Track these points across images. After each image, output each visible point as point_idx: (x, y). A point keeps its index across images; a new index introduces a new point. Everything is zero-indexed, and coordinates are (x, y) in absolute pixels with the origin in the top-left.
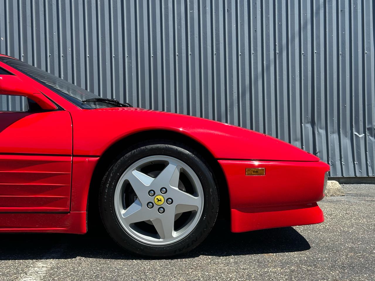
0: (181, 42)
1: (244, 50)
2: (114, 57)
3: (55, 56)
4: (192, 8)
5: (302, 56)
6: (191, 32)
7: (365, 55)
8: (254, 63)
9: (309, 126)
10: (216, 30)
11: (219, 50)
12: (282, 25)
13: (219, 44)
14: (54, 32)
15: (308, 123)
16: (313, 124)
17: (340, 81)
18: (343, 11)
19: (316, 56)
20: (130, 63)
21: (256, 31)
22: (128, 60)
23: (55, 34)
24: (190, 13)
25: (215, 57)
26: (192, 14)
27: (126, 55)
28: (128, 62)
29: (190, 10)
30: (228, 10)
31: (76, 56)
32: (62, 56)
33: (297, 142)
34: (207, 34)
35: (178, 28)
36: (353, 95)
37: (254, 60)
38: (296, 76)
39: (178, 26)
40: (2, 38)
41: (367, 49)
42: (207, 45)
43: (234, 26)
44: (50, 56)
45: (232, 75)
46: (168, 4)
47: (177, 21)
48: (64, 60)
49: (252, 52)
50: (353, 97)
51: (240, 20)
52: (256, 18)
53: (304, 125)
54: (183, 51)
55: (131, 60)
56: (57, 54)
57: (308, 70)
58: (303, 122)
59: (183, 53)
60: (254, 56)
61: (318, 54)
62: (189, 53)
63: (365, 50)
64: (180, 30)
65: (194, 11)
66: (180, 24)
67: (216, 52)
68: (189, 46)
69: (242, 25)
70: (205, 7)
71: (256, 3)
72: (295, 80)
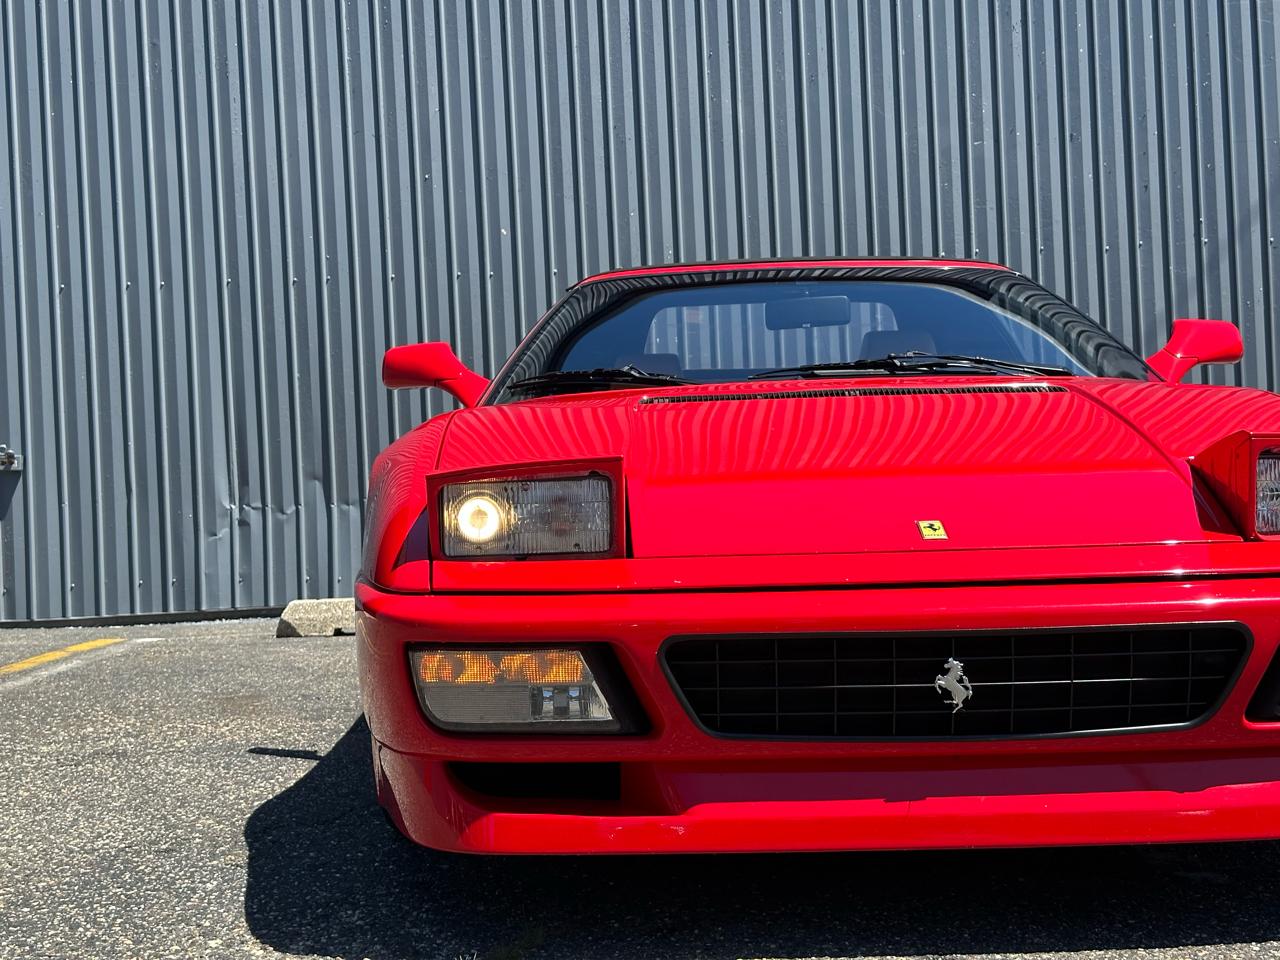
0: (953, 223)
1: (1117, 237)
4: (979, 136)
5: (1270, 248)
6: (977, 195)
8: (1143, 269)
11: (1051, 242)
12: (1214, 170)
13: (1052, 223)
14: (631, 208)
21: (1146, 187)
23: (634, 214)
24: (974, 147)
25: (1040, 257)
26: (979, 151)
29: (975, 139)
30: (1071, 136)
34: (1018, 199)
35: (943, 188)
37: (1143, 261)
38: (1257, 299)
39: (942, 182)
40: (503, 231)
42: (1018, 230)
43: (1088, 177)
45: (1088, 304)
46: (916, 128)
47: (941, 170)
49: (1138, 242)
51: (1104, 161)
52: (1146, 153)
54: (956, 245)
60: (1143, 251)
62: (975, 249)
64: (948, 193)
65: (983, 141)
66: (948, 178)
67: (1044, 244)
68: (973, 232)
69: (1111, 173)
70: (1012, 132)
71: (1145, 116)
72: (1253, 311)
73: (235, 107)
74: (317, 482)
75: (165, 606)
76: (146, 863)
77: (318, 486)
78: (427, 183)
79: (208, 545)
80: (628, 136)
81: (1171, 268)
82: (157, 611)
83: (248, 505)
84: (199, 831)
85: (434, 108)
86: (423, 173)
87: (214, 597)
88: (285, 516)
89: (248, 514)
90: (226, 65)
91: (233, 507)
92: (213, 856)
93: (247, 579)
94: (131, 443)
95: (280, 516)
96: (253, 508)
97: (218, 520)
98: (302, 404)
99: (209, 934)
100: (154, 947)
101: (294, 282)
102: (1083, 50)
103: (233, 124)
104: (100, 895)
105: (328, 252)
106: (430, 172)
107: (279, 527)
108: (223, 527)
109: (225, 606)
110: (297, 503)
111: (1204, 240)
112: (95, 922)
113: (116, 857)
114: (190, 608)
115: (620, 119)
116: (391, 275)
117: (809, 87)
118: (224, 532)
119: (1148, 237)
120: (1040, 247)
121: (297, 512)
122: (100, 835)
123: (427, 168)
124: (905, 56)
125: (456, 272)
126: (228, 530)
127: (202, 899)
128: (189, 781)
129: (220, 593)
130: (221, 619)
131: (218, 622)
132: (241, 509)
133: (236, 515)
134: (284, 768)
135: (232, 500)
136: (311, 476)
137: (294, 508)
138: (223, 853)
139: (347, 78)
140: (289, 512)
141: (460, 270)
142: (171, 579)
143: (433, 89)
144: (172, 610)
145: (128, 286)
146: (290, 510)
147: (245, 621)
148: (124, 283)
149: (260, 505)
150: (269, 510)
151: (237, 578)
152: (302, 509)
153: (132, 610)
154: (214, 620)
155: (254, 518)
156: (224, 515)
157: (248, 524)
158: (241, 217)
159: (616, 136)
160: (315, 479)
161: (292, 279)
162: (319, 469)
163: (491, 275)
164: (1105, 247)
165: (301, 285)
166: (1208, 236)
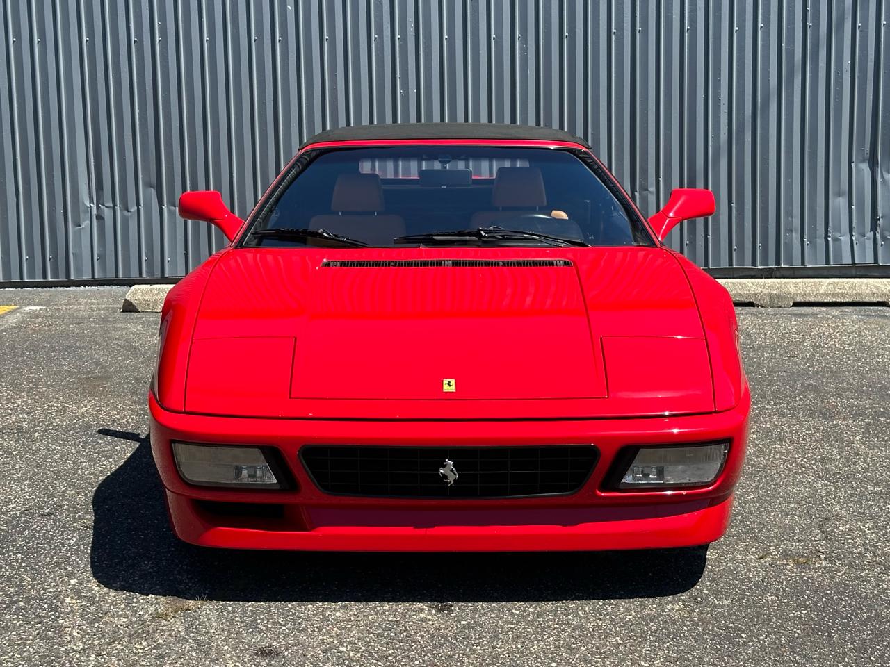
0: (623, 8)
1: (745, 21)
2: (494, 38)
3: (385, 38)
5: (858, 31)
8: (763, 46)
9: (865, 167)
11: (696, 23)
15: (863, 161)
16: (873, 164)
19: (886, 32)
20: (524, 49)
22: (521, 44)
25: (687, 35)
27: (518, 34)
28: (521, 48)
31: (425, 37)
32: (399, 38)
33: (841, 198)
37: (763, 40)
38: (845, 71)
40: (289, 6)
42: (672, 13)
44: (375, 38)
45: (720, 70)
48: (400, 46)
49: (760, 25)
53: (856, 166)
54: (625, 25)
55: (526, 44)
56: (389, 34)
57: (869, 60)
58: (854, 160)
59: (625, 28)
60: (763, 32)
62: (639, 28)
67: (690, 25)
68: (638, 15)
72: (842, 79)
74: (152, 190)
75: (45, 276)
76: (37, 523)
77: (153, 192)
79: (75, 233)
81: (783, 45)
82: (39, 279)
83: (103, 205)
84: (66, 500)
87: (79, 270)
88: (129, 213)
89: (102, 210)
91: (92, 205)
92: (75, 520)
93: (102, 257)
94: (18, 157)
95: (126, 213)
96: (106, 207)
97: (82, 215)
98: (141, 132)
99: (71, 575)
100: (42, 583)
101: (135, 41)
104: (13, 546)
105: (159, 20)
107: (125, 221)
108: (86, 220)
109: (87, 277)
110: (138, 204)
111: (809, 24)
112: (11, 566)
113: (20, 517)
114: (62, 278)
116: (206, 38)
118: (85, 224)
119: (767, 21)
120: (687, 27)
121: (138, 210)
122: (10, 501)
125: (254, 37)
126: (88, 222)
127: (67, 551)
128: (61, 457)
129: (84, 268)
130: (85, 286)
131: (82, 288)
132: (98, 208)
133: (94, 211)
134: (118, 448)
135: (91, 200)
136: (148, 185)
137: (136, 208)
138: (80, 518)
140: (132, 210)
141: (257, 35)
142: (48, 256)
144: (49, 279)
145: (14, 41)
146: (133, 209)
147: (101, 288)
148: (11, 39)
149: (112, 205)
150: (118, 209)
151: (96, 257)
152: (142, 208)
153: (22, 277)
154: (79, 286)
155: (107, 213)
156: (85, 211)
157: (103, 219)
160: (151, 187)
161: (133, 39)
162: (154, 180)
163: (279, 40)
164: (736, 28)
165: (140, 44)
166: (812, 22)
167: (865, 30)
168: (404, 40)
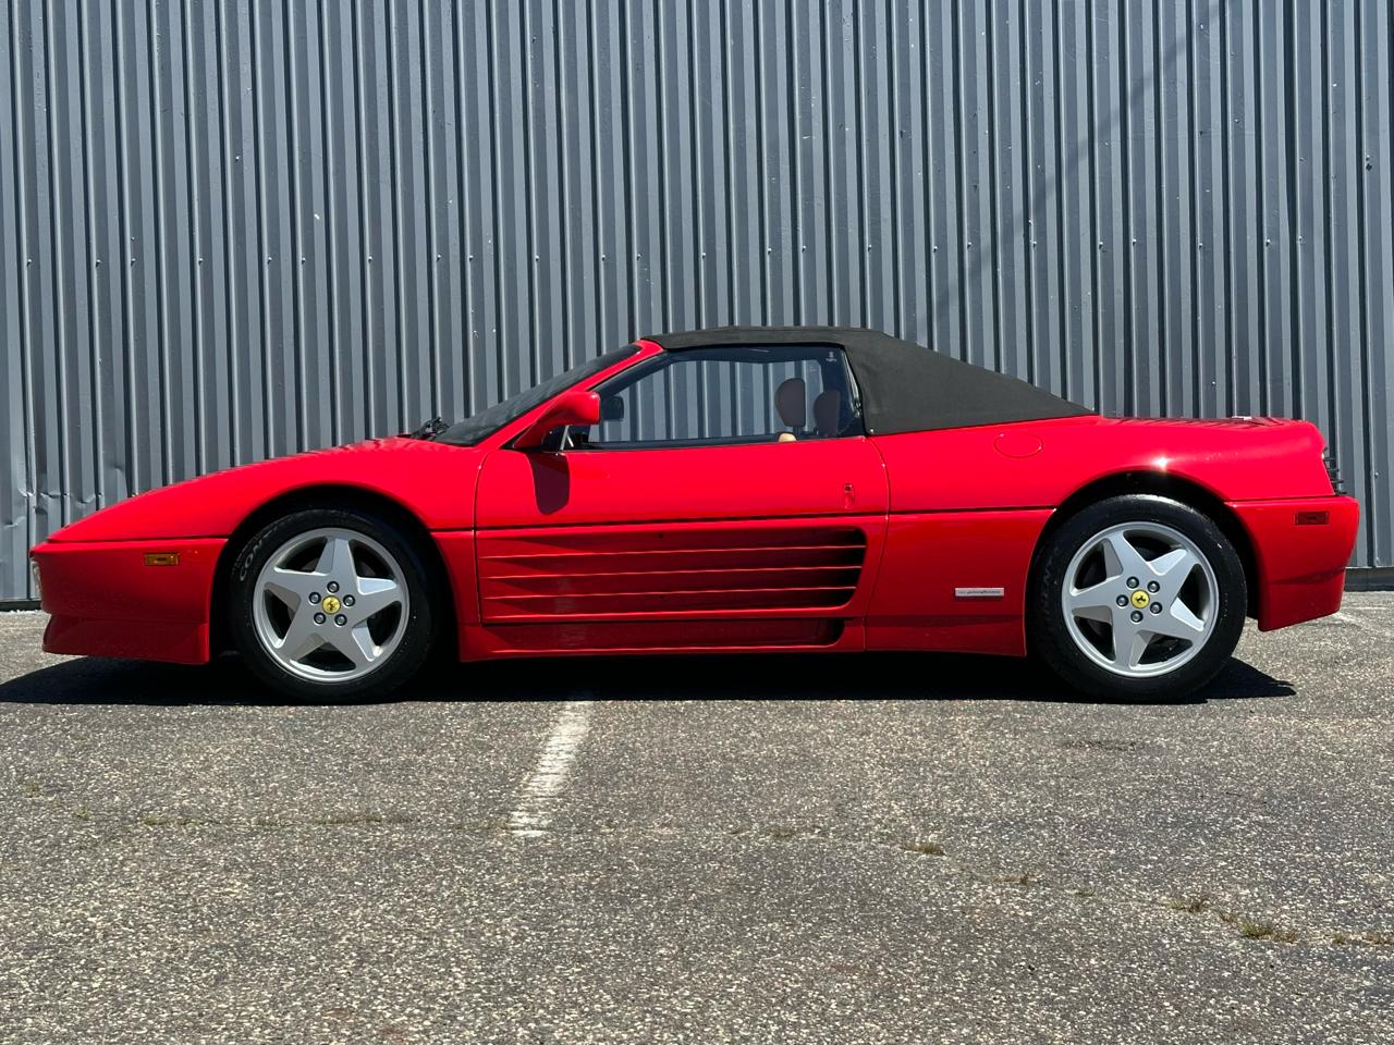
0: (781, 218)
1: (945, 237)
2: (603, 259)
3: (451, 259)
4: (807, 131)
5: (1099, 252)
6: (805, 191)
7: (1266, 248)
10: (870, 185)
11: (880, 240)
12: (1044, 171)
13: (880, 221)
14: (448, 196)
17: (1200, 318)
18: (1205, 133)
19: (1136, 253)
20: (646, 275)
21: (976, 187)
22: (641, 267)
23: (453, 202)
24: (803, 141)
25: (867, 255)
26: (808, 146)
27: (636, 254)
28: (641, 274)
29: (803, 134)
30: (901, 133)
32: (471, 259)
34: (847, 196)
35: (771, 181)
36: (1234, 354)
37: (972, 263)
38: (1083, 305)
39: (770, 177)
40: (316, 216)
41: (1269, 232)
42: (846, 226)
43: (918, 175)
44: (438, 259)
47: (768, 165)
48: (473, 269)
49: (967, 242)
50: (1234, 361)
51: (934, 159)
52: (976, 152)
54: (783, 240)
55: (649, 267)
56: (458, 253)
57: (1115, 291)
59: (783, 245)
60: (971, 252)
61: (1142, 246)
62: (801, 246)
63: (1265, 236)
64: (775, 188)
65: (811, 135)
66: (775, 172)
67: (872, 242)
68: (800, 228)
69: (940, 171)
70: (840, 126)
71: (975, 115)
72: (1082, 315)
73: (39, 82)
74: (118, 471)
77: (120, 475)
78: (238, 165)
79: (4, 534)
80: (447, 120)
81: (999, 270)
83: (47, 493)
85: (246, 87)
86: (234, 155)
87: (8, 587)
88: (84, 505)
89: (45, 501)
90: (30, 38)
91: (30, 494)
95: (79, 505)
96: (51, 497)
97: (15, 509)
98: (103, 390)
101: (97, 263)
102: (914, 46)
103: (36, 99)
105: (133, 234)
106: (241, 154)
108: (20, 515)
109: (20, 596)
110: (97, 492)
111: (1034, 241)
115: (439, 104)
116: (199, 259)
117: (635, 76)
118: (20, 521)
119: (976, 237)
120: (868, 245)
121: (97, 500)
123: (238, 149)
124: (733, 47)
125: (266, 257)
126: (24, 518)
129: (15, 583)
130: (15, 610)
131: (12, 612)
132: (39, 497)
133: (34, 503)
135: (29, 487)
136: (112, 464)
137: (94, 496)
139: (156, 54)
140: (88, 501)
141: (271, 255)
143: (245, 68)
146: (90, 499)
149: (59, 494)
150: (68, 499)
152: (102, 498)
154: (8, 611)
155: (52, 506)
156: (21, 503)
157: (46, 513)
158: (43, 194)
159: (436, 120)
160: (117, 467)
161: (95, 260)
162: (122, 460)
163: (303, 262)
164: (934, 247)
165: (104, 267)
166: (1037, 239)
167: (1108, 250)
168: (478, 261)
